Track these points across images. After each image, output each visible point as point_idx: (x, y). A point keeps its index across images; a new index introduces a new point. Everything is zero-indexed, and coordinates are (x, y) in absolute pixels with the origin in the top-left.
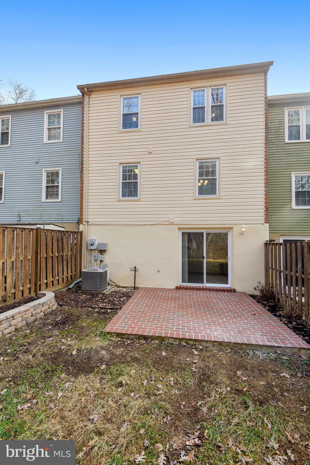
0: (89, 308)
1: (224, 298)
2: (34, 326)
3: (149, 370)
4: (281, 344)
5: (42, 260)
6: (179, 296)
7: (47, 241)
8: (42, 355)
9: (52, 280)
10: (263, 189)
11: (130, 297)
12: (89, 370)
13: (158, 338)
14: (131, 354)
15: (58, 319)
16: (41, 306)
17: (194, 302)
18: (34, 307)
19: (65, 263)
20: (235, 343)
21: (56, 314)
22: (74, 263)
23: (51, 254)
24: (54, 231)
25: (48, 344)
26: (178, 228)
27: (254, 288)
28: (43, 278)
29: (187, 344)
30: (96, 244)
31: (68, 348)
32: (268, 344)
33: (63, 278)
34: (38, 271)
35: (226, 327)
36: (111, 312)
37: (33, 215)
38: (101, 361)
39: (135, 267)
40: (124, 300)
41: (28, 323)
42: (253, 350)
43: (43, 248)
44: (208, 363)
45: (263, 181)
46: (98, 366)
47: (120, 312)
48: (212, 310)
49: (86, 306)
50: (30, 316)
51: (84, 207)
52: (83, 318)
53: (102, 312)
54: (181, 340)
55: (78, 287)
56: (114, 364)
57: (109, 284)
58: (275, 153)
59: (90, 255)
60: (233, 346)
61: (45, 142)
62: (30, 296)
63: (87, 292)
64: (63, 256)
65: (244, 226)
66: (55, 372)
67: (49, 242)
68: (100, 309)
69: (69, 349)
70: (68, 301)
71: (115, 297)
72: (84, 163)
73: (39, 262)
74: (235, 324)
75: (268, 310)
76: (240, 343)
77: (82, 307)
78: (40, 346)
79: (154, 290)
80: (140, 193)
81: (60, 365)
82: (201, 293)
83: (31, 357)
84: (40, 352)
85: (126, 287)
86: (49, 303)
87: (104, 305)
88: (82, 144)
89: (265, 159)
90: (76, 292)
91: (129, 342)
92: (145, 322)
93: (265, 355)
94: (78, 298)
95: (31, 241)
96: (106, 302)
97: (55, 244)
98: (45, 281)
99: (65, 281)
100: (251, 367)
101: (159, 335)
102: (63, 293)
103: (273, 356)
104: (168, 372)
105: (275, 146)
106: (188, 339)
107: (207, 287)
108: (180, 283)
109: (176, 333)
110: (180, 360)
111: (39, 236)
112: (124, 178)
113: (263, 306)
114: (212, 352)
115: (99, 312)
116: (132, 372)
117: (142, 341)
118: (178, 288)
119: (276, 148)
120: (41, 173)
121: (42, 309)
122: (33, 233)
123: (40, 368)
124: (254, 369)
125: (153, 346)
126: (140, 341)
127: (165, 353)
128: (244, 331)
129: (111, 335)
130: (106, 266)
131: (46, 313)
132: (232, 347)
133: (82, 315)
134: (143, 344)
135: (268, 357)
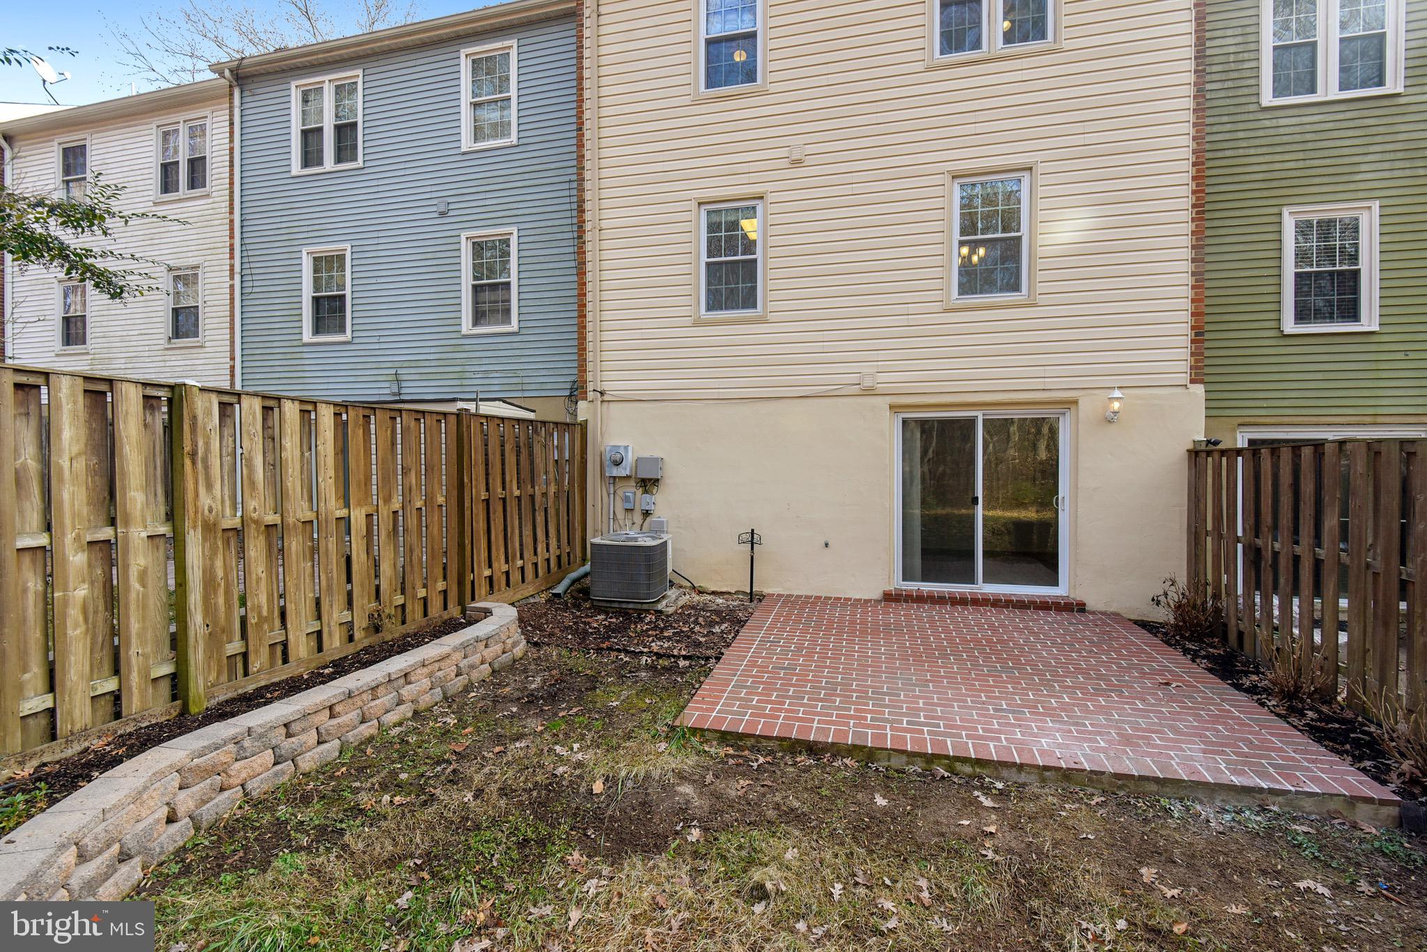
0: (622, 656)
1: (1051, 629)
2: (467, 705)
3: (842, 852)
4: (1280, 783)
5: (477, 508)
6: (898, 624)
7: (486, 450)
8: (504, 792)
9: (505, 568)
10: (1187, 266)
11: (741, 623)
12: (651, 842)
13: (853, 750)
14: (776, 799)
15: (533, 686)
16: (481, 646)
17: (951, 640)
18: (464, 646)
19: (540, 519)
20: (1117, 776)
21: (525, 671)
22: (566, 518)
23: (500, 490)
24: (506, 421)
25: (515, 760)
26: (891, 407)
27: (1153, 600)
28: (479, 562)
29: (952, 772)
30: (630, 459)
31: (578, 772)
32: (1236, 780)
33: (536, 564)
34: (467, 542)
35: (1077, 724)
36: (690, 666)
37: (438, 376)
38: (684, 814)
39: (753, 530)
40: (722, 632)
41: (450, 693)
42: (1181, 800)
43: (479, 471)
44: (1035, 835)
45: (1187, 241)
46: (677, 833)
47: (719, 669)
48: (1019, 669)
49: (610, 649)
50: (453, 675)
51: (590, 346)
52: (608, 685)
53: (663, 668)
54: (931, 759)
55: (580, 591)
56: (726, 827)
57: (672, 584)
58: (1225, 145)
59: (612, 496)
60: (1111, 784)
61: (464, 149)
62: (446, 616)
63: (608, 605)
64: (532, 497)
65: (1117, 394)
66: (549, 845)
67: (494, 454)
68: (654, 658)
69: (581, 777)
70: (557, 631)
71: (696, 622)
72: (587, 206)
73: (467, 513)
74: (1106, 714)
75: (1210, 670)
76: (1136, 774)
77: (599, 650)
78: (494, 765)
79: (812, 603)
80: (765, 297)
81: (559, 824)
82: (970, 614)
83: (469, 796)
84: (496, 782)
85: (722, 593)
86: (503, 637)
87: (666, 645)
88: (580, 145)
89: (1194, 164)
90: (577, 606)
91: (761, 760)
92: (805, 701)
93: (1228, 817)
94: (582, 622)
95: (444, 452)
96: (669, 639)
97: (511, 459)
98: (487, 573)
99: (540, 573)
100: (1183, 854)
101: (858, 742)
102: (537, 609)
103: (1256, 821)
104: (905, 860)
105: (1225, 119)
106: (954, 757)
107: (985, 594)
108: (897, 583)
109: (911, 737)
110: (937, 823)
111: (465, 434)
112: (714, 248)
113: (1189, 656)
114: (1042, 802)
115: (652, 668)
116: (788, 856)
117: (803, 759)
118: (889, 597)
119: (1228, 127)
120: (456, 247)
121: (485, 653)
122: (449, 426)
123: (502, 831)
124: (1199, 863)
125: (840, 775)
126: (798, 759)
127: (884, 798)
128: (1142, 738)
129: (703, 736)
130: (658, 530)
131: (496, 666)
132: (1107, 787)
133: (603, 673)
134: (807, 770)
135: (1239, 822)
